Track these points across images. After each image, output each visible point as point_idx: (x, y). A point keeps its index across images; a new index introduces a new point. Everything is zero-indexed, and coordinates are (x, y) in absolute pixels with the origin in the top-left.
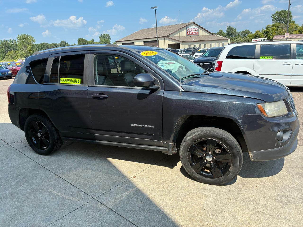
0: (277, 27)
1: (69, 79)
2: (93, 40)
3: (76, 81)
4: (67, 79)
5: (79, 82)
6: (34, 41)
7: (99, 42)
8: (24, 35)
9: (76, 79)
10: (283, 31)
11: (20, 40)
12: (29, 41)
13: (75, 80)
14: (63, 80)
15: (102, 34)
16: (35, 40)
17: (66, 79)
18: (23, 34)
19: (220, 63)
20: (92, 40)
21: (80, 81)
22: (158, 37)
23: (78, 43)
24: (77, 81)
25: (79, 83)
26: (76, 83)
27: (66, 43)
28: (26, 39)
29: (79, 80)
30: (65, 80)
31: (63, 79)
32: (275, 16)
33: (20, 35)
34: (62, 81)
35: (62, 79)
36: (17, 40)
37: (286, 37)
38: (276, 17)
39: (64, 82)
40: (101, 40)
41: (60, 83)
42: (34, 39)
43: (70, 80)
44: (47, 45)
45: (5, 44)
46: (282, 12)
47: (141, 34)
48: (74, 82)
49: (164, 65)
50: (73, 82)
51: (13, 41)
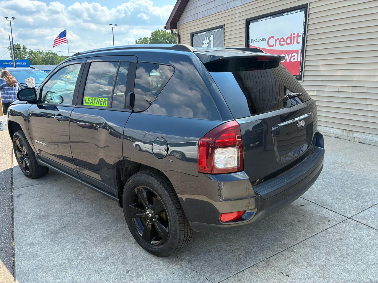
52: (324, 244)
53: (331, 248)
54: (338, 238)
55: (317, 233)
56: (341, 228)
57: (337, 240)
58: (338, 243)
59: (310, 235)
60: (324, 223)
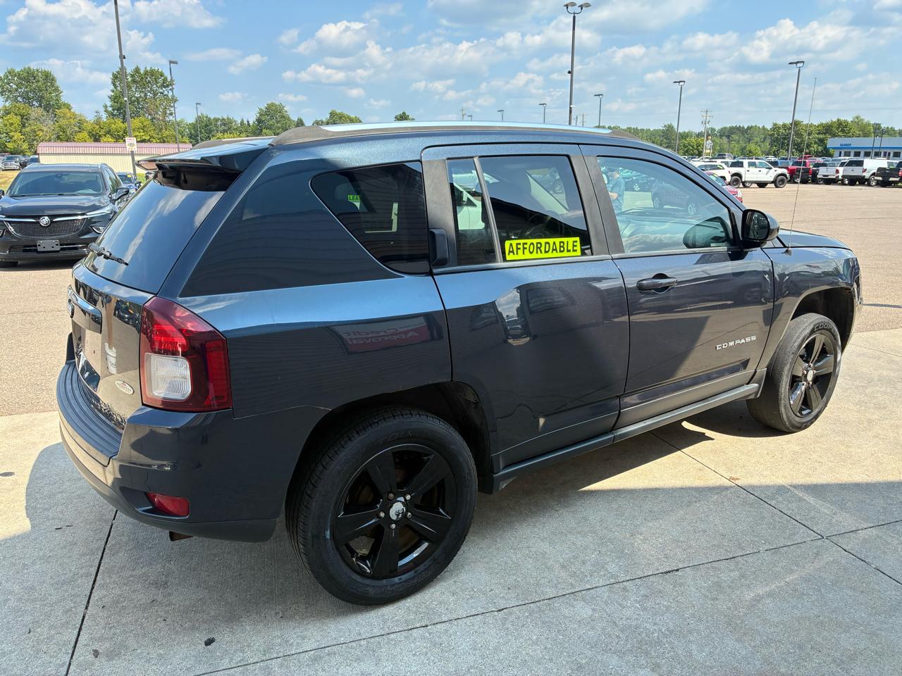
0: (22, 116)
1: (537, 243)
3: (565, 246)
4: (532, 244)
5: (575, 248)
9: (565, 240)
10: (42, 131)
13: (560, 242)
14: (518, 249)
17: (526, 244)
21: (578, 244)
24: (570, 247)
25: (576, 251)
26: (565, 254)
29: (576, 242)
30: (524, 248)
31: (514, 242)
32: (9, 84)
34: (513, 252)
35: (511, 245)
37: (129, 149)
38: (11, 84)
39: (520, 256)
41: (505, 260)
43: (543, 245)
46: (28, 73)
48: (561, 251)
50: (556, 250)
52: (54, 599)
53: (34, 601)
54: (39, 629)
55: (89, 608)
56: (51, 657)
57: (36, 623)
58: (28, 618)
59: (96, 594)
60: (101, 639)
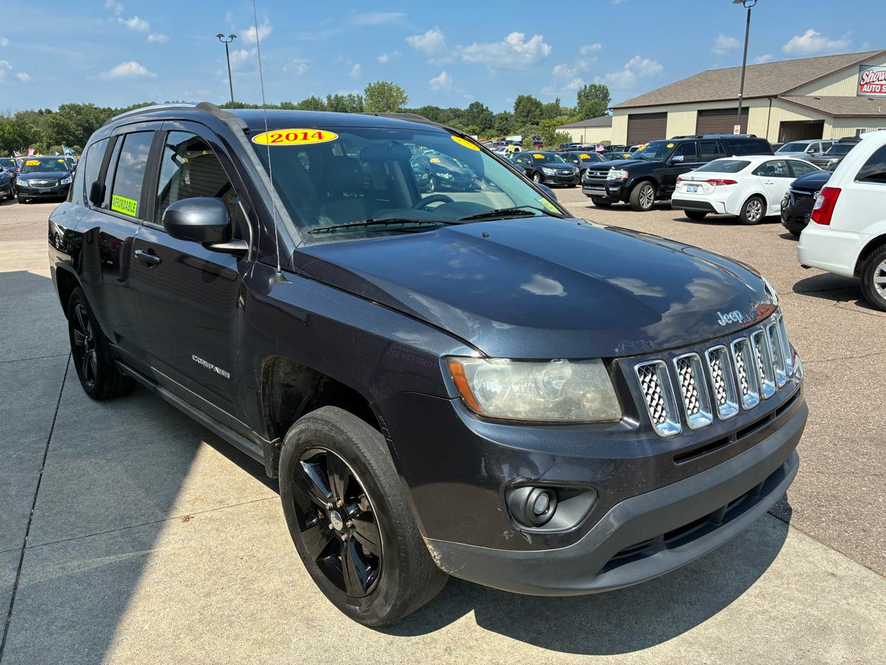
2: (557, 101)
6: (403, 102)
7: (573, 108)
8: (382, 84)
11: (371, 96)
12: (392, 100)
15: (585, 86)
16: (406, 98)
18: (381, 82)
19: (832, 195)
20: (555, 102)
22: (744, 96)
23: (516, 110)
27: (485, 107)
28: (387, 94)
33: (372, 85)
36: (364, 97)
40: (581, 103)
42: (405, 95)
44: (435, 111)
45: (337, 106)
47: (695, 88)
49: (697, 186)
51: (356, 99)
